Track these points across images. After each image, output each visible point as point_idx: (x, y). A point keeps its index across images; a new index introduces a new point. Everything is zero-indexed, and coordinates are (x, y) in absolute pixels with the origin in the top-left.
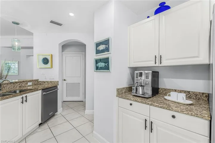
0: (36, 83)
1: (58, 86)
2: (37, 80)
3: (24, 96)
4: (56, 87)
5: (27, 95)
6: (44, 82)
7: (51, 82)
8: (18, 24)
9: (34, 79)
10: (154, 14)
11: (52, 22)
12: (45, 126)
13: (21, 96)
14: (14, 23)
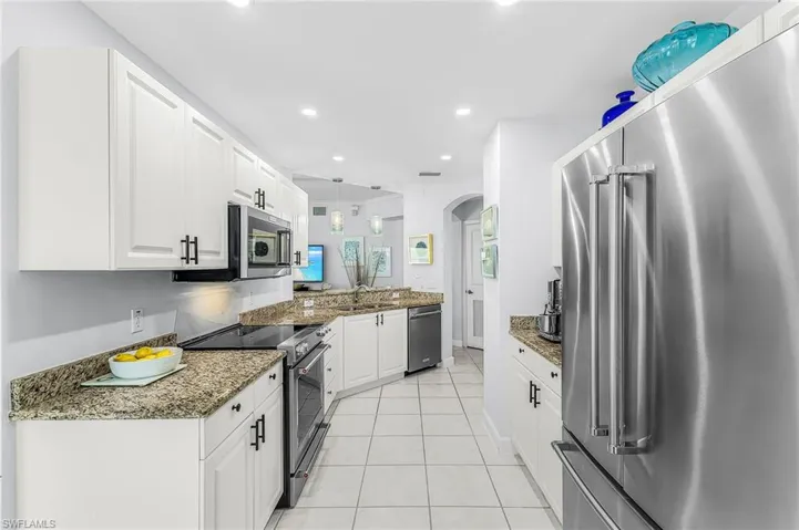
0: (407, 292)
1: (442, 305)
2: (409, 289)
3: (380, 313)
4: (437, 306)
5: (385, 313)
6: (420, 294)
7: (431, 294)
8: (378, 188)
9: (406, 286)
10: (601, 125)
11: (421, 174)
12: (413, 379)
13: (375, 314)
14: (373, 188)
